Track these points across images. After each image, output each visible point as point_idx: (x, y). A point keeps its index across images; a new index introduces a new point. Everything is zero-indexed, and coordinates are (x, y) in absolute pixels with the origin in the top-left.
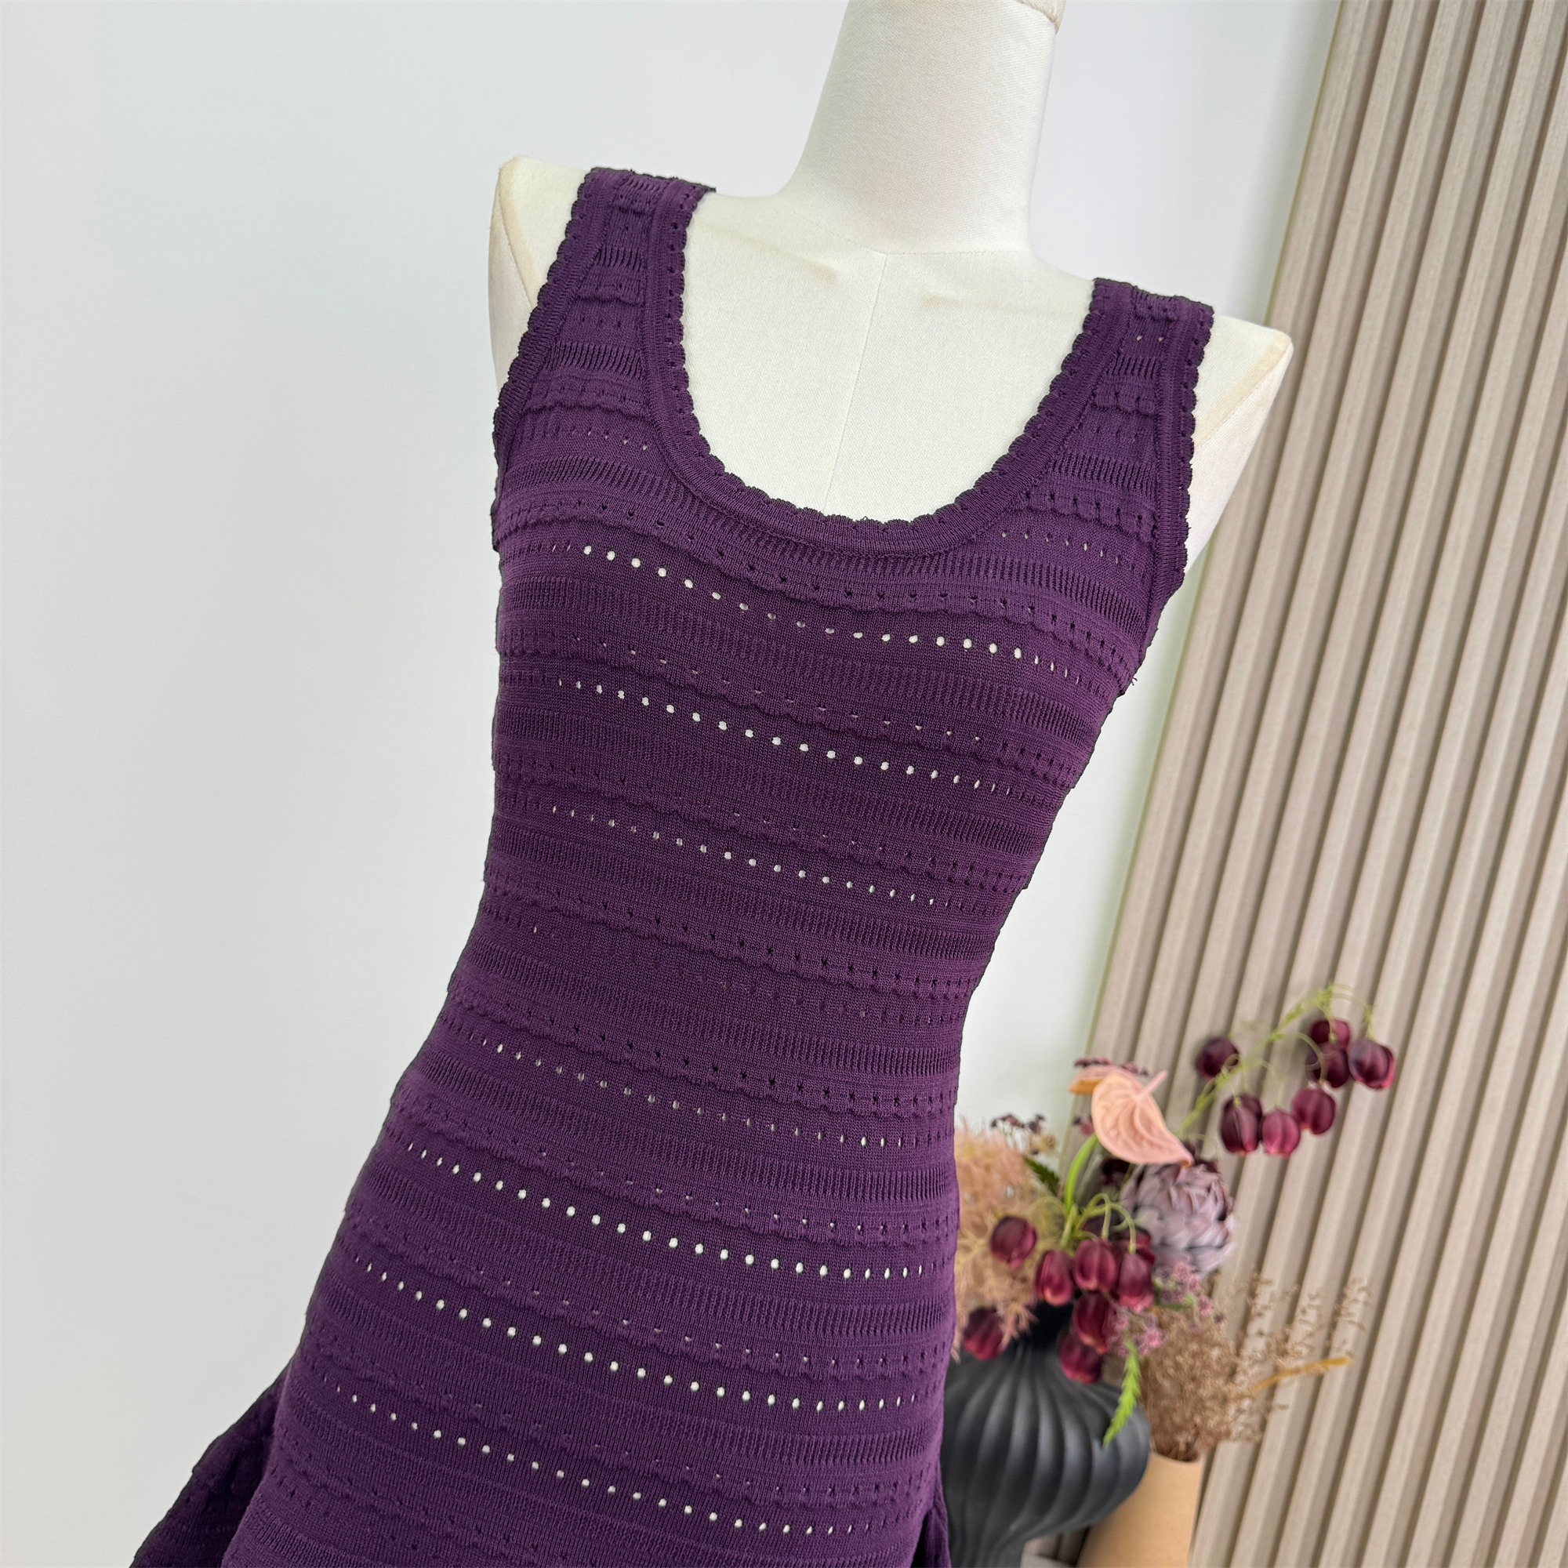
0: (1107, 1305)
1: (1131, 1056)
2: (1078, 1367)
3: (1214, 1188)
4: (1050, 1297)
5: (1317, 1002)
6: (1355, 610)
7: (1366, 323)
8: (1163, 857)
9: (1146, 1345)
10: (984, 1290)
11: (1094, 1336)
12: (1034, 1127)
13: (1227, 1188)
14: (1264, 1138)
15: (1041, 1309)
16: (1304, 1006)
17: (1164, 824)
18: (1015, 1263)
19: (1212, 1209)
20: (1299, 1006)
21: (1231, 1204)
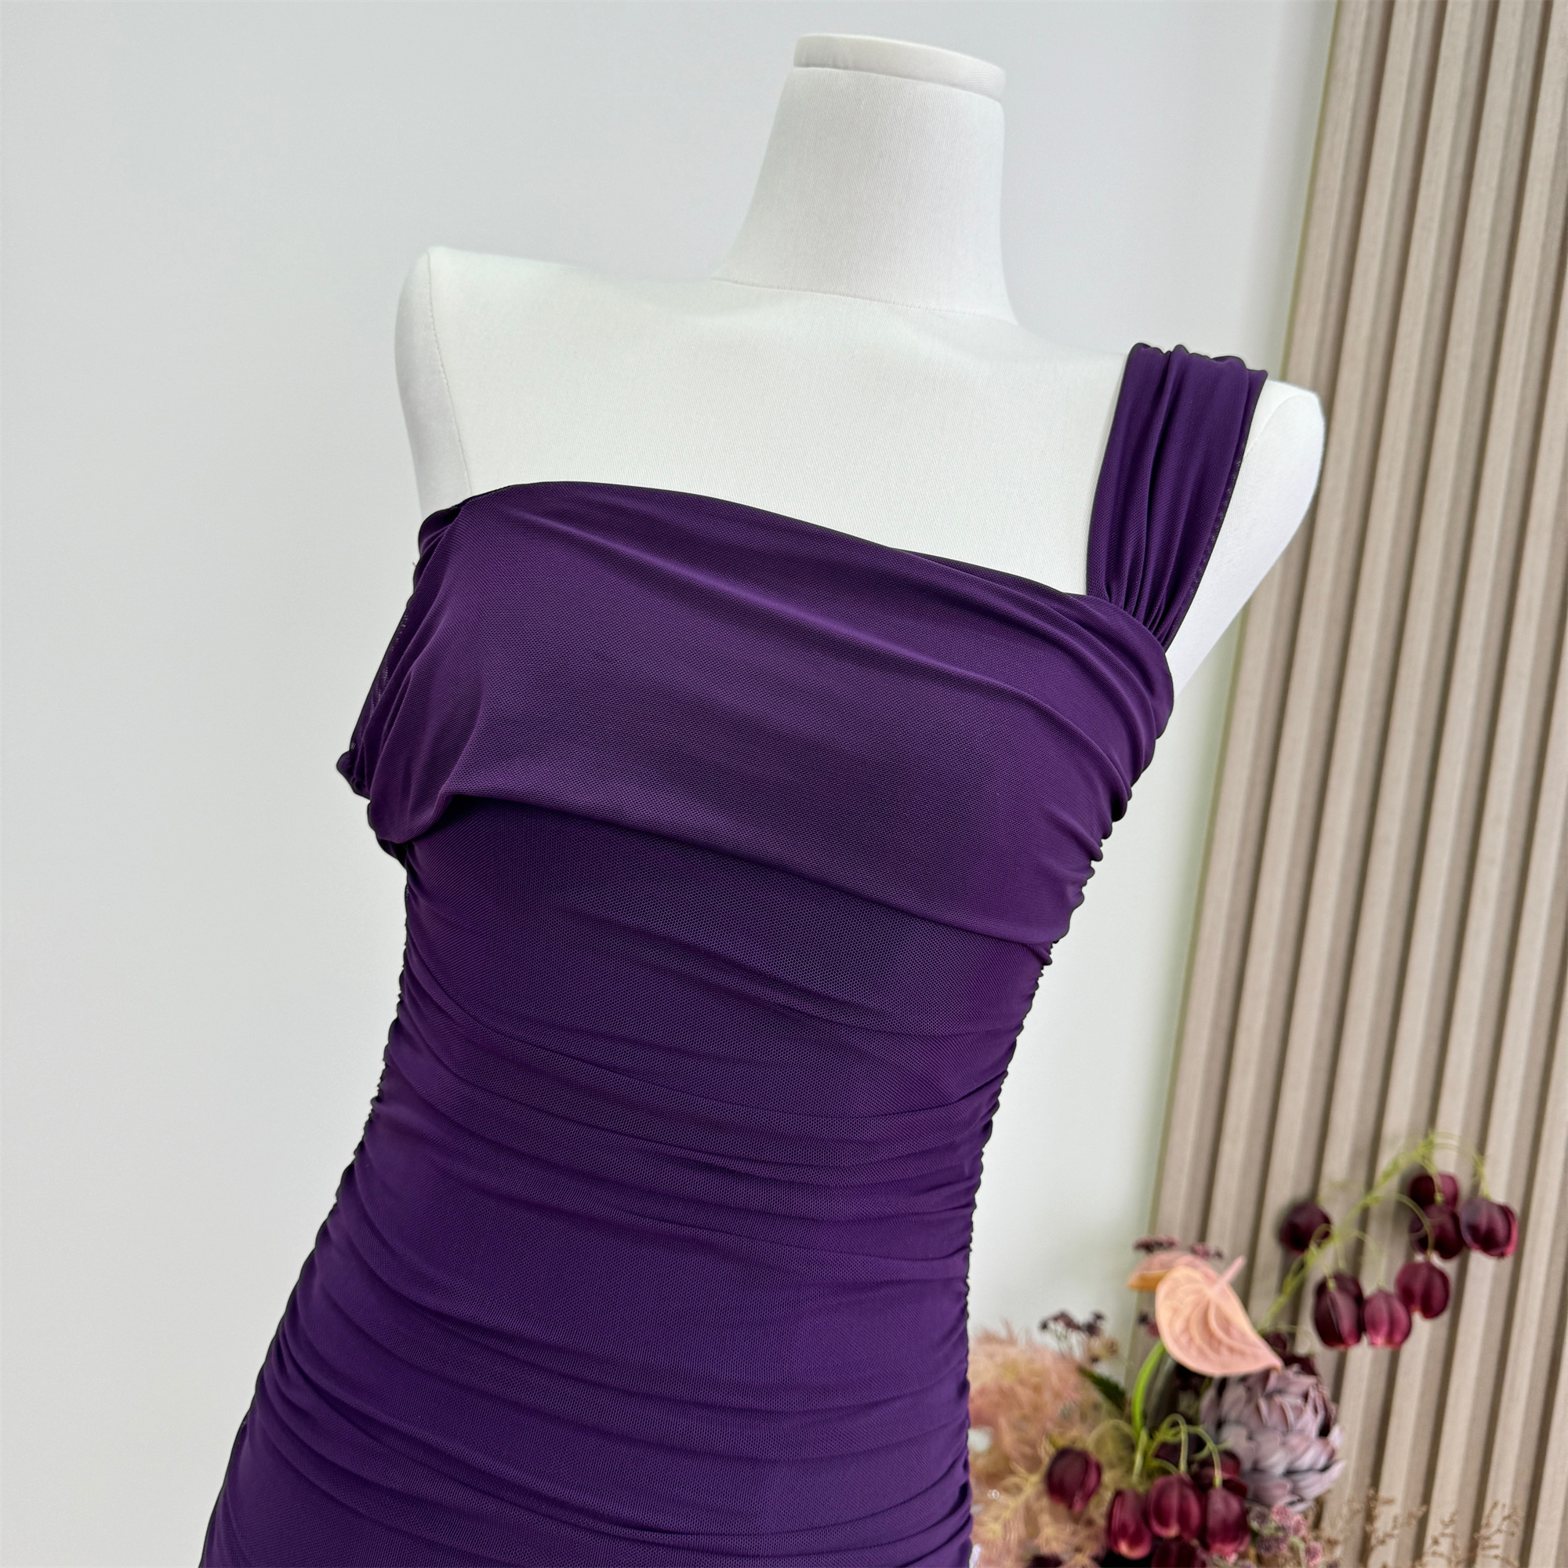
0: (1192, 1552)
1: (1203, 1235)
3: (1312, 1394)
4: (1124, 1548)
5: (1416, 1156)
6: (1417, 692)
8: (1220, 993)
12: (1090, 1327)
13: (1327, 1392)
15: (1113, 1562)
16: (1401, 1158)
17: (1218, 954)
18: (1077, 1506)
19: (1311, 1422)
20: (1395, 1160)
21: (1334, 1412)
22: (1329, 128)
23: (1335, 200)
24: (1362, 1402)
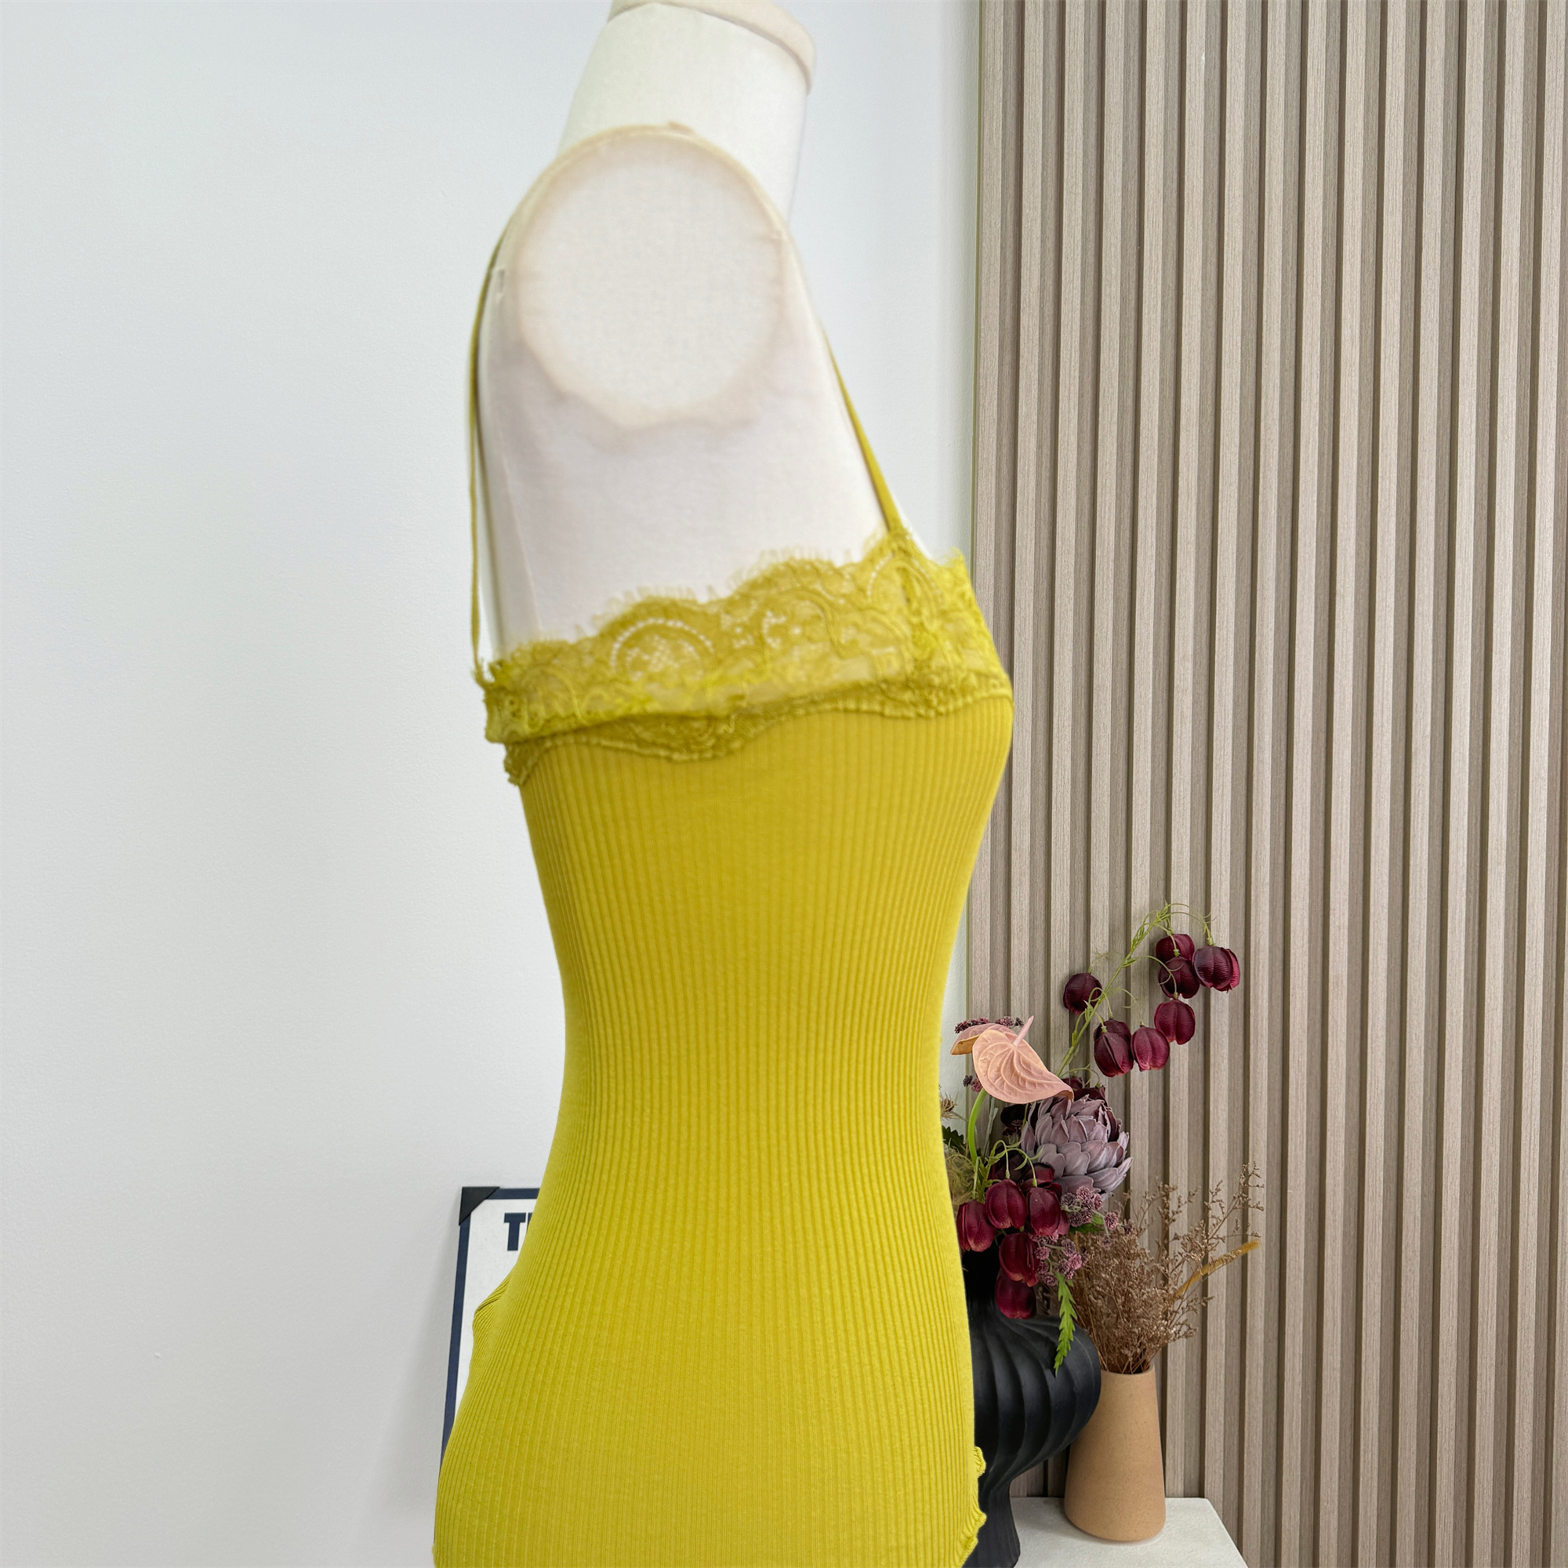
0: (1027, 1240)
2: (1014, 1306)
3: (1101, 1112)
4: (973, 1247)
5: (1158, 926)
9: (1071, 1269)
11: (1023, 1274)
14: (1137, 1058)
16: (1146, 927)
19: (1102, 1131)
20: (1143, 930)
22: (987, 118)
24: (1146, 1121)
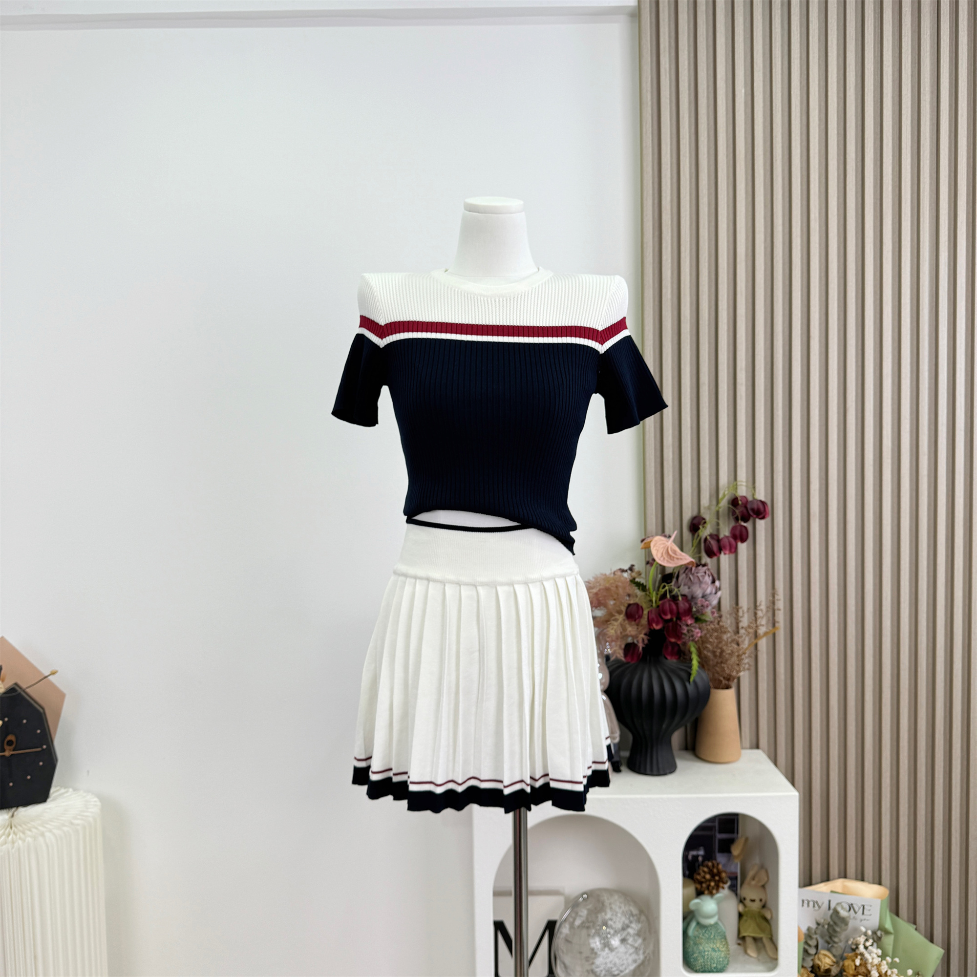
0: (677, 624)
2: (672, 654)
3: (707, 572)
4: (654, 627)
5: (732, 492)
6: (707, 328)
7: (682, 210)
8: (655, 449)
9: (697, 636)
10: (628, 632)
11: (675, 638)
12: (631, 569)
13: (713, 572)
14: (723, 549)
15: (651, 633)
16: (726, 493)
17: (652, 435)
18: (637, 621)
19: (708, 579)
20: (725, 495)
22: (644, 124)
23: (651, 149)
24: (728, 580)
